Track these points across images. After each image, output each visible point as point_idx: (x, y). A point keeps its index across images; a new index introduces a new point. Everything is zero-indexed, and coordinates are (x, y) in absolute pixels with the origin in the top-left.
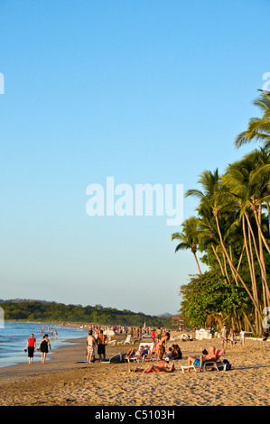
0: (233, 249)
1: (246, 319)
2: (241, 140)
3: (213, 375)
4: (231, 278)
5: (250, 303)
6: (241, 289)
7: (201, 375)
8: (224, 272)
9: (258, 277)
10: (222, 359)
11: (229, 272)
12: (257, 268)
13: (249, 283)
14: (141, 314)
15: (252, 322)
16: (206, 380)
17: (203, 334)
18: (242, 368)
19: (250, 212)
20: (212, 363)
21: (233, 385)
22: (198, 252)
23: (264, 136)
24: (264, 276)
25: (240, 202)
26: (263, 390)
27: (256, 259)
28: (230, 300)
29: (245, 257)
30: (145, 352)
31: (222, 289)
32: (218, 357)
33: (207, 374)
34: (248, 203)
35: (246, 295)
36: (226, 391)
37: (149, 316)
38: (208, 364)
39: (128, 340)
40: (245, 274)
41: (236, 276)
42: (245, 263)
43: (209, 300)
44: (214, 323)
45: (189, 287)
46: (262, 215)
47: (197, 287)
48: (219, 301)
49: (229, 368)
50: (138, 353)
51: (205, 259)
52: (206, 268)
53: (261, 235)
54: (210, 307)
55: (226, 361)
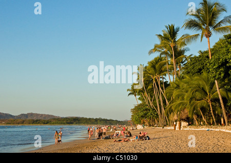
0: (150, 94)
1: (156, 120)
2: (151, 52)
3: (143, 142)
4: (150, 105)
5: (157, 114)
6: (153, 109)
7: (138, 142)
8: (147, 103)
9: (160, 104)
10: (146, 136)
11: (149, 103)
12: (159, 101)
13: (156, 107)
14: (116, 121)
15: (158, 122)
16: (140, 144)
17: (140, 127)
18: (154, 139)
19: (156, 80)
20: (142, 138)
21: (150, 145)
22: (137, 96)
23: (160, 51)
24: (162, 104)
25: (152, 76)
26: (161, 147)
27: (159, 98)
28: (149, 113)
29: (155, 97)
30: (117, 135)
31: (146, 110)
32: (145, 135)
33: (141, 142)
34: (155, 77)
35: (156, 111)
36: (147, 148)
37: (119, 121)
38: (141, 138)
39: (111, 130)
40: (155, 104)
41: (151, 104)
42: (155, 100)
43: (142, 114)
44: (144, 123)
45: (134, 109)
46: (161, 81)
47: (137, 109)
48: (146, 114)
49: (149, 139)
50: (115, 135)
51: (139, 99)
52: (140, 102)
53: (160, 89)
54: (142, 116)
55: (147, 136)
